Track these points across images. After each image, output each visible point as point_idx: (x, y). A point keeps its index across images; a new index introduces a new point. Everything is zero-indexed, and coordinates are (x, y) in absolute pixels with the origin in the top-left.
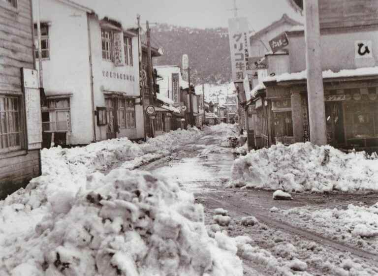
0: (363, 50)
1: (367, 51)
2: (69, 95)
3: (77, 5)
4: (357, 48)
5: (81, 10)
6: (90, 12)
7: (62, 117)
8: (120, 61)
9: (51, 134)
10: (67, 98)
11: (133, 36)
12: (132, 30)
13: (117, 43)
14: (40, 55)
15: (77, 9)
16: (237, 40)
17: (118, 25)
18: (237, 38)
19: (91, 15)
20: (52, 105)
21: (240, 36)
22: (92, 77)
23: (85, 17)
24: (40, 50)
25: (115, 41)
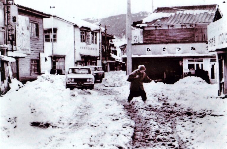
0: (148, 50)
1: (150, 50)
2: (65, 56)
3: (69, 22)
4: (147, 49)
5: (71, 24)
6: (75, 25)
7: (61, 64)
8: (89, 43)
9: (56, 70)
10: (63, 57)
11: (97, 32)
12: (97, 30)
13: (88, 36)
14: (53, 40)
15: (70, 24)
16: (135, 38)
17: (89, 29)
18: (135, 37)
19: (76, 26)
20: (57, 60)
21: (136, 37)
22: (75, 49)
23: (73, 27)
24: (53, 39)
25: (87, 35)
